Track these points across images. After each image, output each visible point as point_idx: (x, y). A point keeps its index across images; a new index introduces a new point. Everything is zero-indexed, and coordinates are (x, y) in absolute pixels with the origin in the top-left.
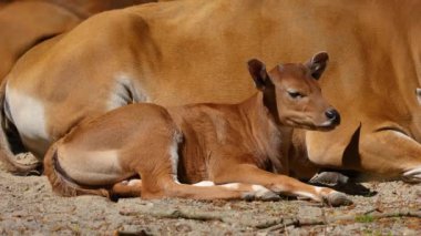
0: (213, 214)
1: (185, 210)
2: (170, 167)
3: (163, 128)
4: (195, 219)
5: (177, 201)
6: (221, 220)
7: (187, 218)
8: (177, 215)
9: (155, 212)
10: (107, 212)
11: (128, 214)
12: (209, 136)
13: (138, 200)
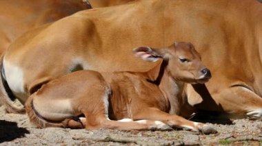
0: (130, 139)
1: (113, 137)
2: (104, 109)
3: (99, 86)
4: (119, 142)
5: (108, 131)
6: (135, 143)
7: (114, 142)
8: (108, 140)
9: (95, 138)
10: (65, 137)
11: (78, 139)
12: (130, 90)
13: (84, 130)
